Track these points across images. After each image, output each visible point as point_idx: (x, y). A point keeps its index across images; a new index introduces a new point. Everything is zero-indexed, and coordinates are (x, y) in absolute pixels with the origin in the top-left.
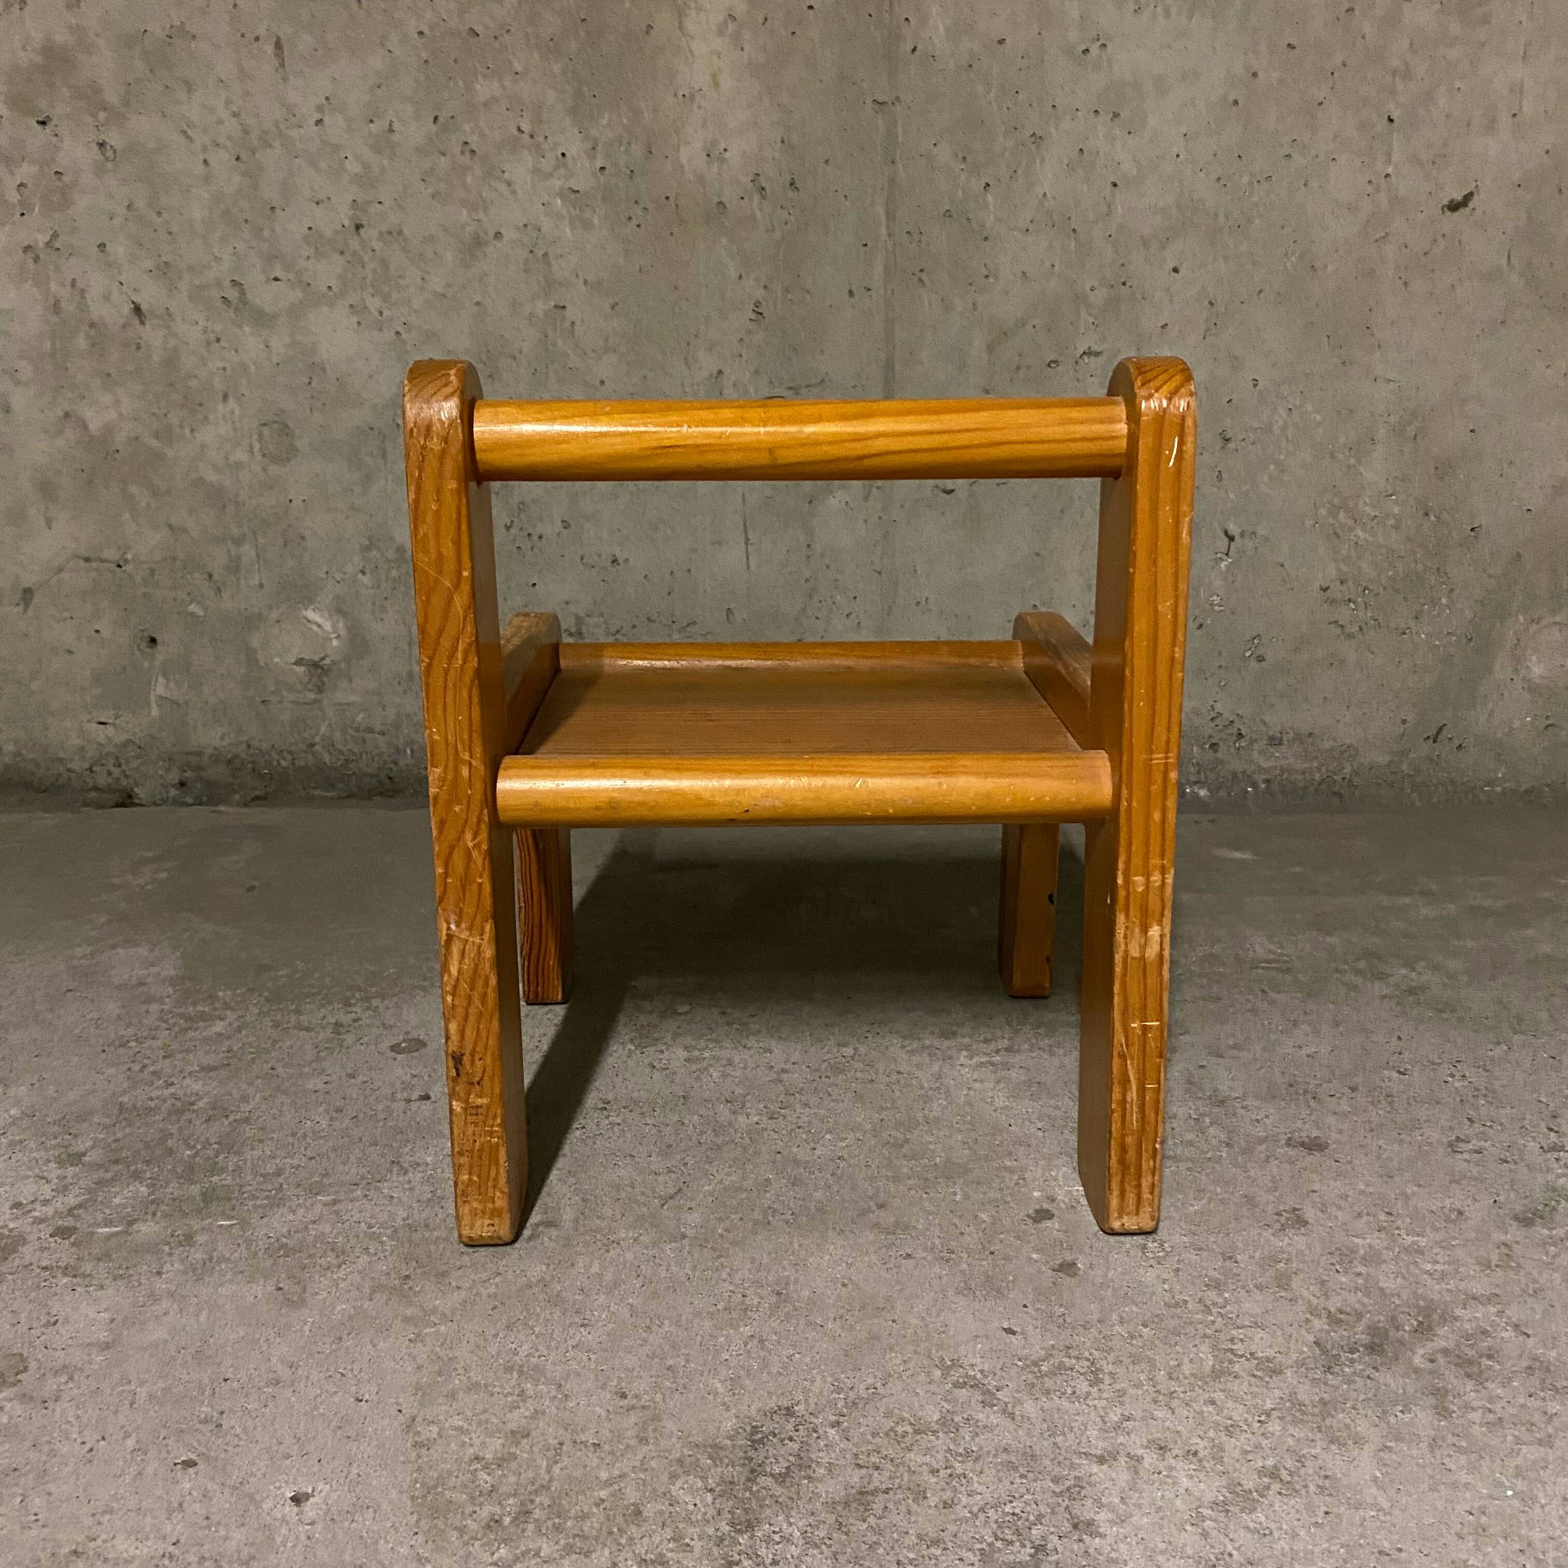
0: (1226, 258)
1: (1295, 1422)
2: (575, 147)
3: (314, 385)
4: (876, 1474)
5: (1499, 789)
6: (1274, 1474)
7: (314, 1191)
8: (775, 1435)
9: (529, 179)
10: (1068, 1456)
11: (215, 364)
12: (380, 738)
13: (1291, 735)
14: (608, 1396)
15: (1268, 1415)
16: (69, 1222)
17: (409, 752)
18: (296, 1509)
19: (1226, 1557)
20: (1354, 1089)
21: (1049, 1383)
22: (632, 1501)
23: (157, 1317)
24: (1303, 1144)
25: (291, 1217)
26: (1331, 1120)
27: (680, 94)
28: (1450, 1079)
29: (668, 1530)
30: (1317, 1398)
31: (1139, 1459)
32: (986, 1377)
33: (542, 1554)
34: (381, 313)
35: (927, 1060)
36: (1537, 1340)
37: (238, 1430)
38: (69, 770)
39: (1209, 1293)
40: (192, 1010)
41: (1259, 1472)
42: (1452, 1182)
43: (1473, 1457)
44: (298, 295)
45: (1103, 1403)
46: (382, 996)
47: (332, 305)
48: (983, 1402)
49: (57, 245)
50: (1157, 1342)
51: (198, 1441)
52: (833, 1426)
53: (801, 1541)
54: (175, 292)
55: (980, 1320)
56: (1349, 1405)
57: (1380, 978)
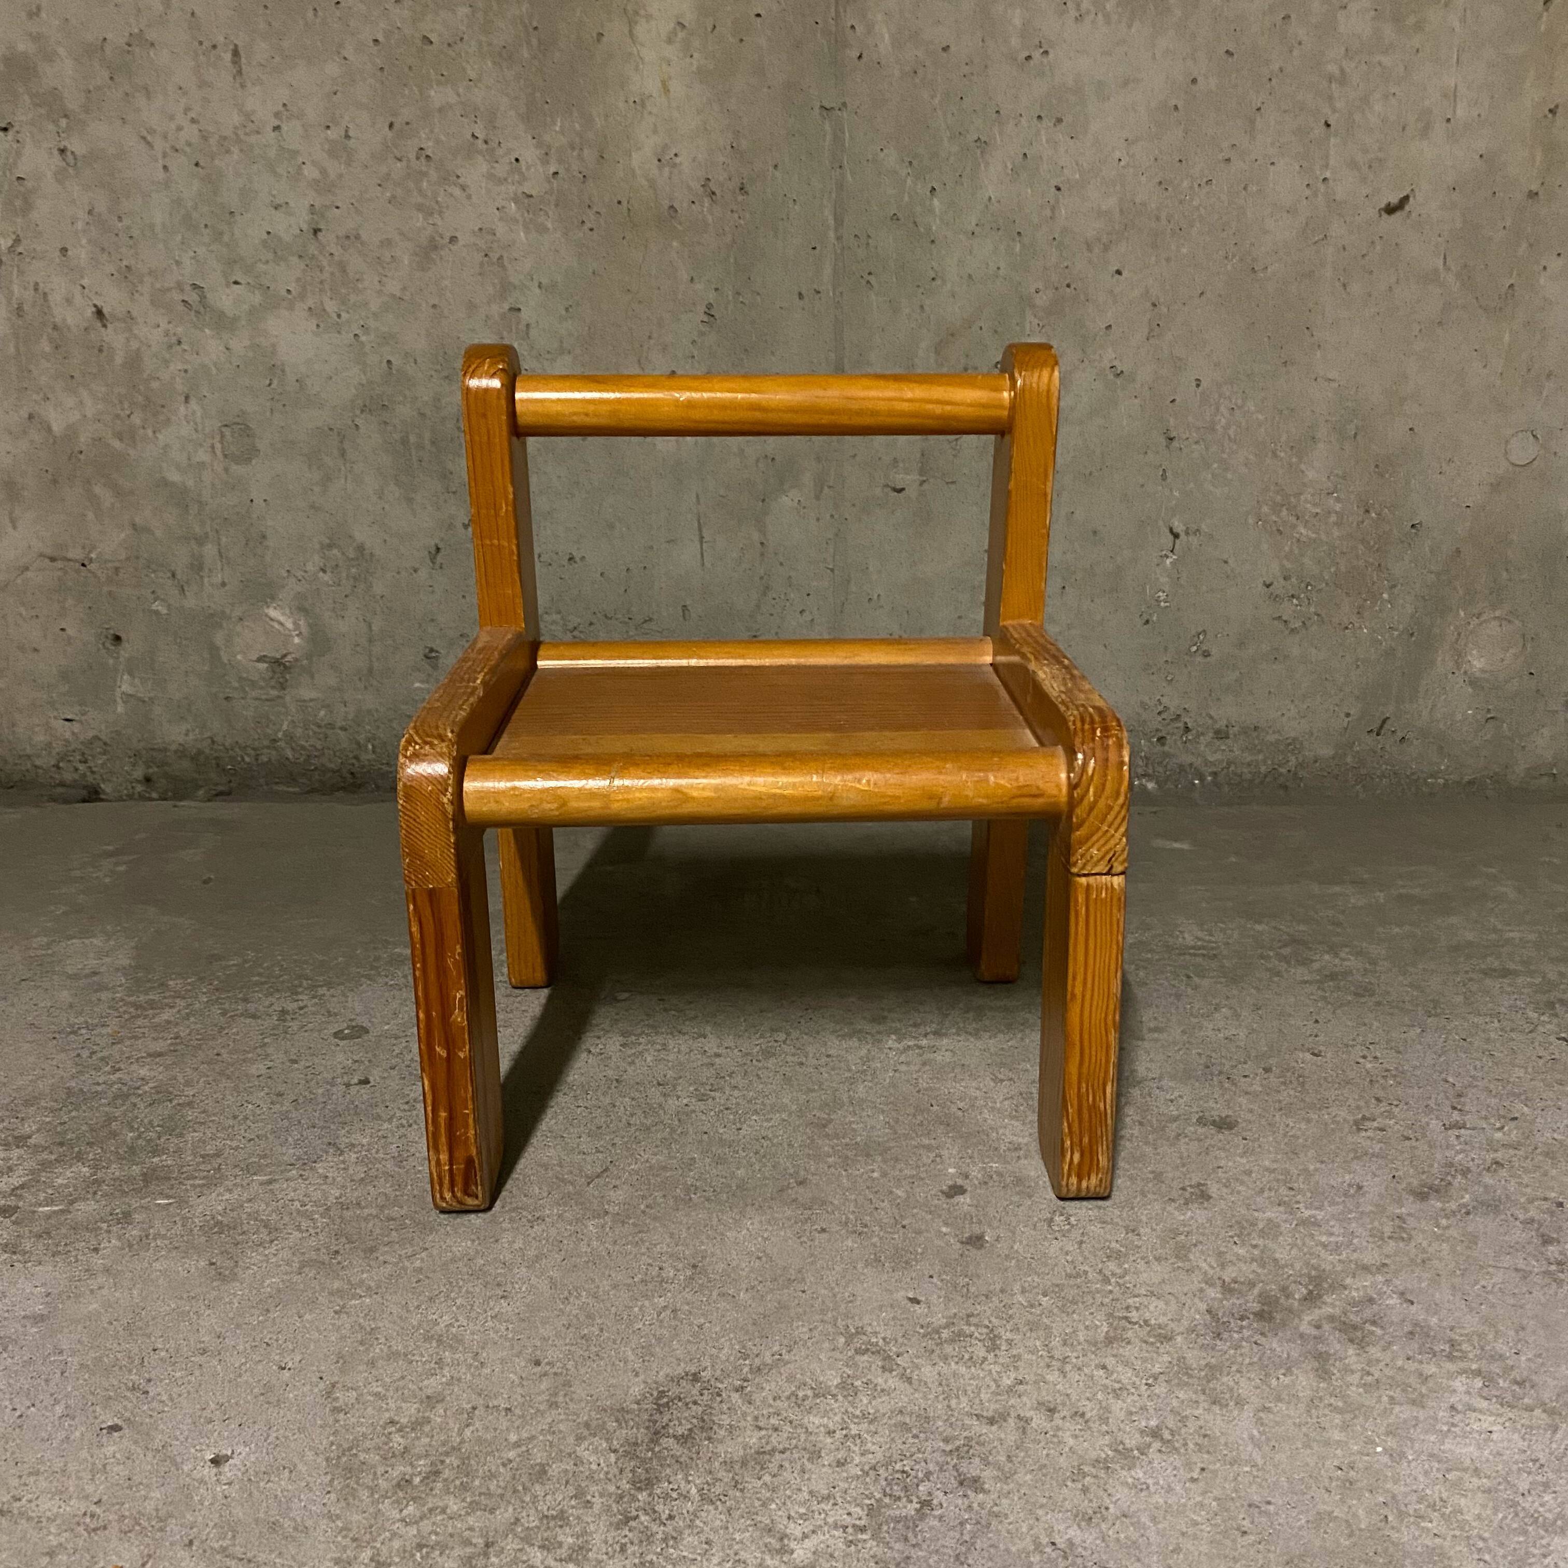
0: (1168, 260)
1: (1182, 1385)
2: (529, 154)
3: (274, 386)
4: (775, 1435)
5: (1441, 781)
6: (1155, 1433)
7: (252, 1171)
8: (680, 1400)
9: (483, 185)
10: (960, 1417)
11: (177, 366)
12: (341, 733)
13: (1237, 728)
14: (523, 1364)
15: (1156, 1379)
16: (12, 1201)
17: (370, 747)
18: (215, 1470)
19: (1103, 1510)
20: (1267, 1070)
21: (948, 1349)
22: (539, 1461)
23: (92, 1291)
24: (1214, 1123)
25: (227, 1196)
26: (1243, 1100)
27: (631, 100)
28: (1361, 1060)
29: (570, 1488)
30: (1203, 1362)
31: (1028, 1421)
32: (888, 1343)
33: (448, 1511)
34: (339, 316)
35: (857, 1044)
36: (1420, 1306)
37: (164, 1398)
38: (36, 767)
39: (1109, 1264)
40: (142, 998)
41: (1142, 1432)
42: (1356, 1158)
43: (1348, 1416)
44: (257, 298)
45: (998, 1368)
46: (329, 985)
47: (291, 308)
48: (883, 1367)
49: (20, 249)
50: (1055, 1311)
51: (125, 1408)
52: (737, 1391)
53: (697, 1498)
54: (137, 295)
55: (887, 1290)
56: (1234, 1368)
57: (1304, 964)
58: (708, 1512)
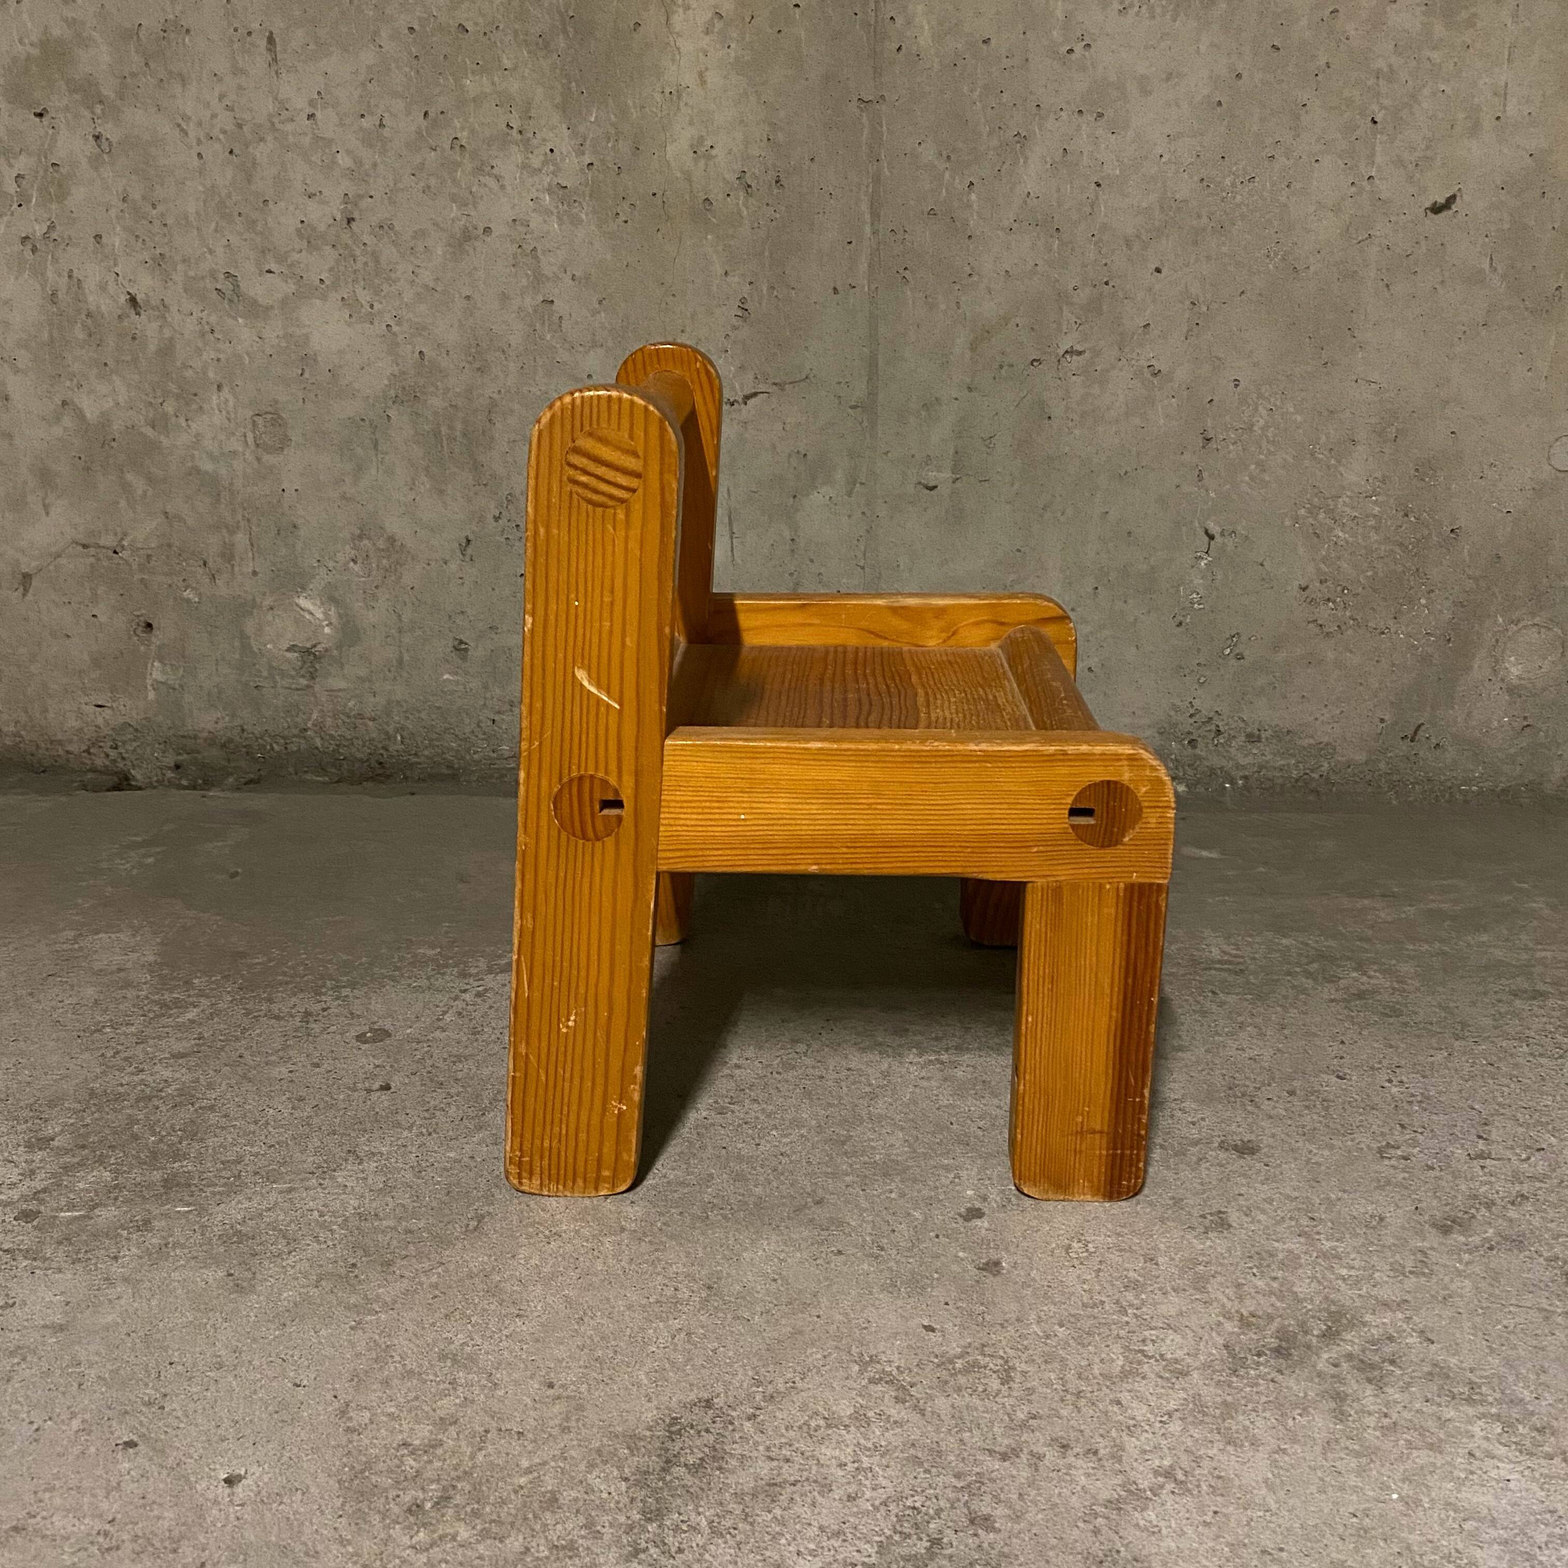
0: (1208, 258)
1: (1196, 1423)
2: (564, 143)
3: (306, 375)
4: (786, 1466)
5: (1474, 788)
6: (1168, 1474)
7: (272, 1179)
8: (692, 1427)
9: (518, 175)
10: (972, 1452)
11: (209, 355)
12: (370, 723)
13: (1270, 732)
14: (536, 1386)
15: (1170, 1417)
16: (33, 1206)
17: (399, 737)
18: (228, 1491)
19: (1114, 1553)
20: (1292, 1093)
21: (962, 1380)
22: (549, 1488)
23: (110, 1301)
24: (1236, 1148)
25: (247, 1204)
26: (1266, 1124)
27: (667, 91)
28: (1387, 1084)
29: (581, 1518)
30: (1219, 1399)
31: (1040, 1457)
32: (902, 1373)
33: (459, 1539)
34: (372, 306)
35: (877, 1057)
36: (1440, 1346)
37: (180, 1414)
38: (68, 752)
39: (1126, 1294)
40: (167, 996)
41: (1156, 1473)
42: (1377, 1188)
43: (1364, 1460)
44: (291, 287)
45: (1012, 1401)
46: (353, 985)
47: (324, 298)
48: (896, 1398)
49: (54, 235)
50: (1071, 1342)
51: (141, 1423)
52: (749, 1419)
53: (707, 1531)
54: (170, 284)
55: (902, 1316)
56: (1250, 1407)
57: (1330, 982)
58: (717, 1545)
